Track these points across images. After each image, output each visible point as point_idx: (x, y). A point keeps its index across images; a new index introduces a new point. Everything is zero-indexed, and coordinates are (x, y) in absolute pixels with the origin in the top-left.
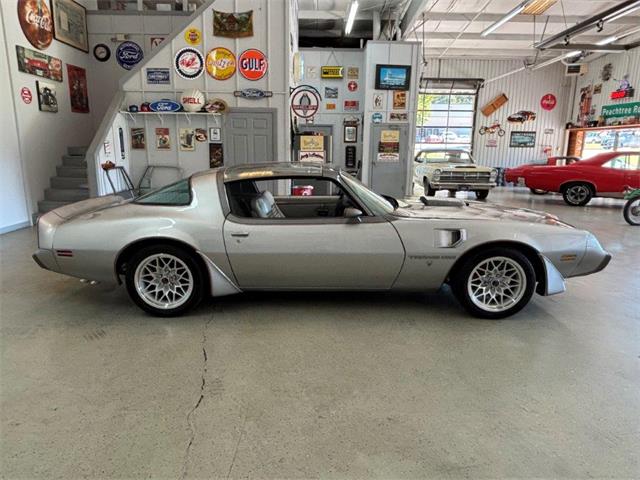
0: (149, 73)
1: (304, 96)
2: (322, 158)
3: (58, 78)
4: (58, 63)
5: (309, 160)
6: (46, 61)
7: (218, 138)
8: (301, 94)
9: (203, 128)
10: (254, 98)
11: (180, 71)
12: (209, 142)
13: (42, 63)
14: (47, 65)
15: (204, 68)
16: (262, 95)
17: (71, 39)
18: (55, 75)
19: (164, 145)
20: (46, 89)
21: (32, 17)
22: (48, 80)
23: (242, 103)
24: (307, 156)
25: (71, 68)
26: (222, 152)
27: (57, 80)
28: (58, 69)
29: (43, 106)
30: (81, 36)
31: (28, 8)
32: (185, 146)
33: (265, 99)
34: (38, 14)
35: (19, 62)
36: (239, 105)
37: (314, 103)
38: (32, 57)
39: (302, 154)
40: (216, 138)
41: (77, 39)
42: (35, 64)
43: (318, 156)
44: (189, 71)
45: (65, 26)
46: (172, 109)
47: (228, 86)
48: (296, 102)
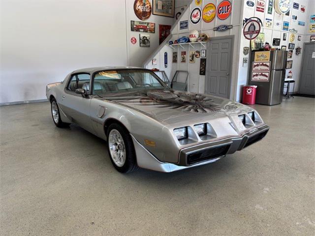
0: (181, 24)
1: (251, 25)
2: (268, 66)
3: (152, 31)
4: (153, 25)
5: (259, 68)
6: (146, 25)
7: (205, 56)
8: (250, 23)
9: (199, 50)
10: (223, 30)
11: (192, 21)
12: (201, 58)
13: (143, 26)
14: (146, 27)
15: (201, 17)
16: (227, 28)
17: (163, 13)
18: (150, 30)
19: (184, 61)
20: (144, 37)
21: (140, 7)
22: (146, 33)
23: (217, 34)
24: (258, 65)
25: (161, 26)
26: (205, 63)
27: (152, 32)
28: (153, 28)
29: (142, 44)
30: (170, 10)
31: (138, 4)
32: (191, 61)
33: (229, 30)
34: (143, 5)
35: (131, 27)
36: (216, 36)
37: (257, 29)
38: (138, 24)
39: (255, 64)
40: (203, 55)
41: (167, 12)
42: (140, 27)
43: (266, 65)
44: (195, 20)
45: (160, 7)
46: (185, 41)
47: (212, 25)
48: (246, 30)
